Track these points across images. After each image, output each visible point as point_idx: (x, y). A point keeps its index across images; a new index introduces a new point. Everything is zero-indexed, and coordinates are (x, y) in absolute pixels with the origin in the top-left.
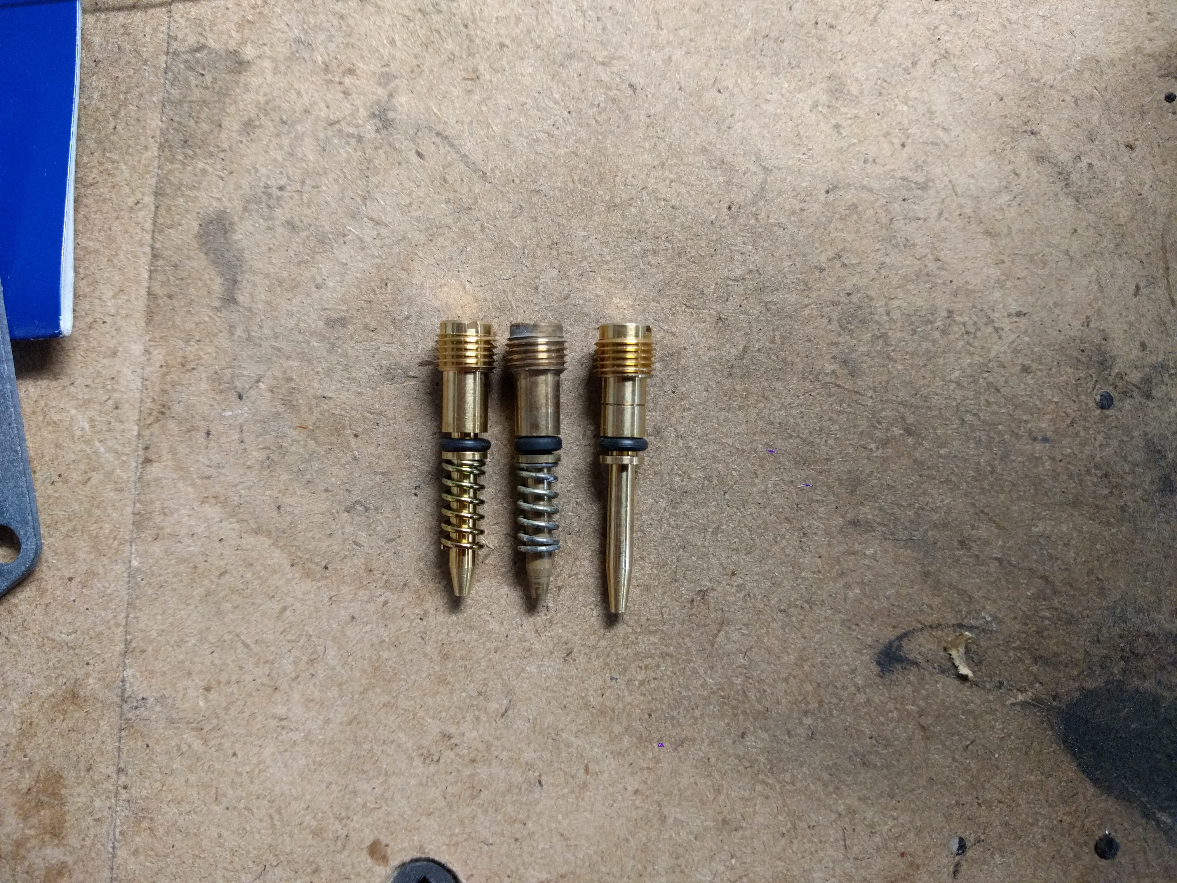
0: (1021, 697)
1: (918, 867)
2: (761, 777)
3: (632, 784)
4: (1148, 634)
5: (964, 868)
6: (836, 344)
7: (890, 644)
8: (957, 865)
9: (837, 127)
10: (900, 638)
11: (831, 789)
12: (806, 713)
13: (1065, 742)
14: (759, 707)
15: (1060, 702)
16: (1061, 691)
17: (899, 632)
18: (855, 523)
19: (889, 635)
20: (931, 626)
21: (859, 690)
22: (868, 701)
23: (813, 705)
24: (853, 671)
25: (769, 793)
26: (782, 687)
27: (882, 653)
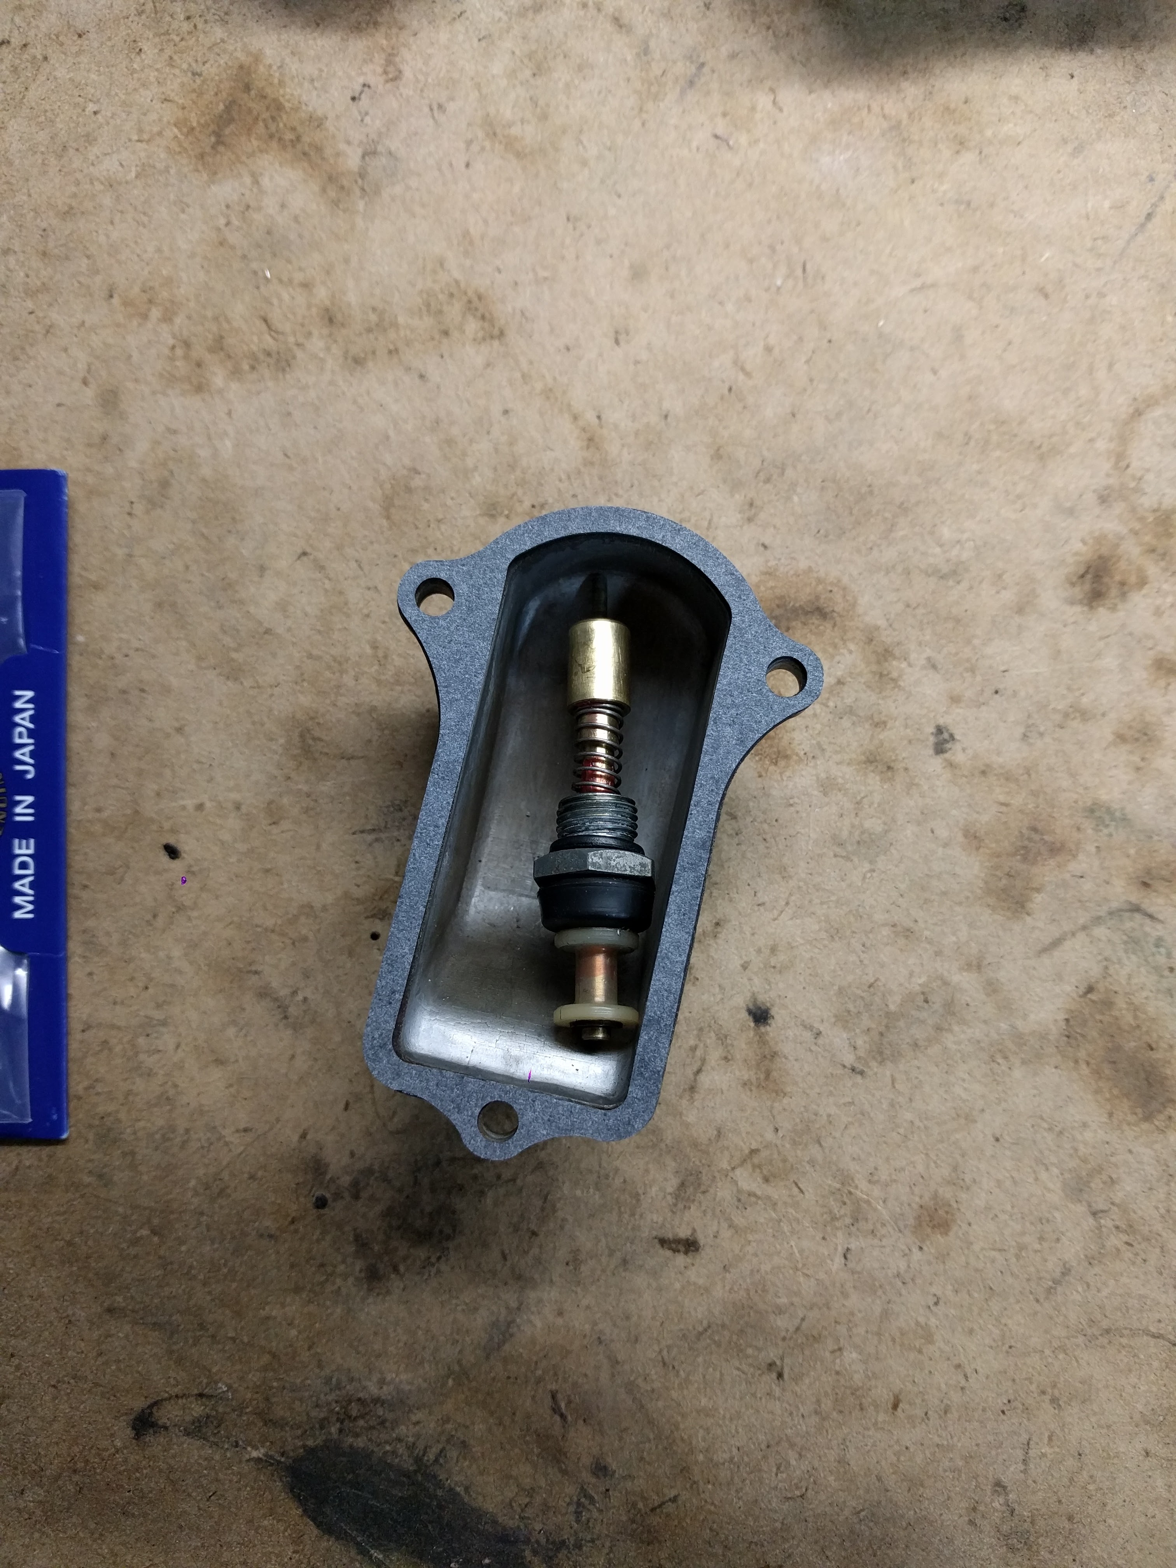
0: (255, 1454)
2: (38, 1526)
4: (359, 1399)
6: (91, 1161)
7: (142, 1411)
9: (90, 974)
10: (151, 1406)
11: (96, 1535)
12: (75, 1471)
13: (292, 1491)
14: (34, 1467)
15: (287, 1457)
16: (289, 1448)
17: (150, 1401)
18: (110, 1310)
19: (139, 1404)
20: (177, 1396)
21: (117, 1452)
22: (126, 1461)
23: (80, 1465)
24: (112, 1435)
25: (45, 1540)
26: (54, 1450)
27: (136, 1419)
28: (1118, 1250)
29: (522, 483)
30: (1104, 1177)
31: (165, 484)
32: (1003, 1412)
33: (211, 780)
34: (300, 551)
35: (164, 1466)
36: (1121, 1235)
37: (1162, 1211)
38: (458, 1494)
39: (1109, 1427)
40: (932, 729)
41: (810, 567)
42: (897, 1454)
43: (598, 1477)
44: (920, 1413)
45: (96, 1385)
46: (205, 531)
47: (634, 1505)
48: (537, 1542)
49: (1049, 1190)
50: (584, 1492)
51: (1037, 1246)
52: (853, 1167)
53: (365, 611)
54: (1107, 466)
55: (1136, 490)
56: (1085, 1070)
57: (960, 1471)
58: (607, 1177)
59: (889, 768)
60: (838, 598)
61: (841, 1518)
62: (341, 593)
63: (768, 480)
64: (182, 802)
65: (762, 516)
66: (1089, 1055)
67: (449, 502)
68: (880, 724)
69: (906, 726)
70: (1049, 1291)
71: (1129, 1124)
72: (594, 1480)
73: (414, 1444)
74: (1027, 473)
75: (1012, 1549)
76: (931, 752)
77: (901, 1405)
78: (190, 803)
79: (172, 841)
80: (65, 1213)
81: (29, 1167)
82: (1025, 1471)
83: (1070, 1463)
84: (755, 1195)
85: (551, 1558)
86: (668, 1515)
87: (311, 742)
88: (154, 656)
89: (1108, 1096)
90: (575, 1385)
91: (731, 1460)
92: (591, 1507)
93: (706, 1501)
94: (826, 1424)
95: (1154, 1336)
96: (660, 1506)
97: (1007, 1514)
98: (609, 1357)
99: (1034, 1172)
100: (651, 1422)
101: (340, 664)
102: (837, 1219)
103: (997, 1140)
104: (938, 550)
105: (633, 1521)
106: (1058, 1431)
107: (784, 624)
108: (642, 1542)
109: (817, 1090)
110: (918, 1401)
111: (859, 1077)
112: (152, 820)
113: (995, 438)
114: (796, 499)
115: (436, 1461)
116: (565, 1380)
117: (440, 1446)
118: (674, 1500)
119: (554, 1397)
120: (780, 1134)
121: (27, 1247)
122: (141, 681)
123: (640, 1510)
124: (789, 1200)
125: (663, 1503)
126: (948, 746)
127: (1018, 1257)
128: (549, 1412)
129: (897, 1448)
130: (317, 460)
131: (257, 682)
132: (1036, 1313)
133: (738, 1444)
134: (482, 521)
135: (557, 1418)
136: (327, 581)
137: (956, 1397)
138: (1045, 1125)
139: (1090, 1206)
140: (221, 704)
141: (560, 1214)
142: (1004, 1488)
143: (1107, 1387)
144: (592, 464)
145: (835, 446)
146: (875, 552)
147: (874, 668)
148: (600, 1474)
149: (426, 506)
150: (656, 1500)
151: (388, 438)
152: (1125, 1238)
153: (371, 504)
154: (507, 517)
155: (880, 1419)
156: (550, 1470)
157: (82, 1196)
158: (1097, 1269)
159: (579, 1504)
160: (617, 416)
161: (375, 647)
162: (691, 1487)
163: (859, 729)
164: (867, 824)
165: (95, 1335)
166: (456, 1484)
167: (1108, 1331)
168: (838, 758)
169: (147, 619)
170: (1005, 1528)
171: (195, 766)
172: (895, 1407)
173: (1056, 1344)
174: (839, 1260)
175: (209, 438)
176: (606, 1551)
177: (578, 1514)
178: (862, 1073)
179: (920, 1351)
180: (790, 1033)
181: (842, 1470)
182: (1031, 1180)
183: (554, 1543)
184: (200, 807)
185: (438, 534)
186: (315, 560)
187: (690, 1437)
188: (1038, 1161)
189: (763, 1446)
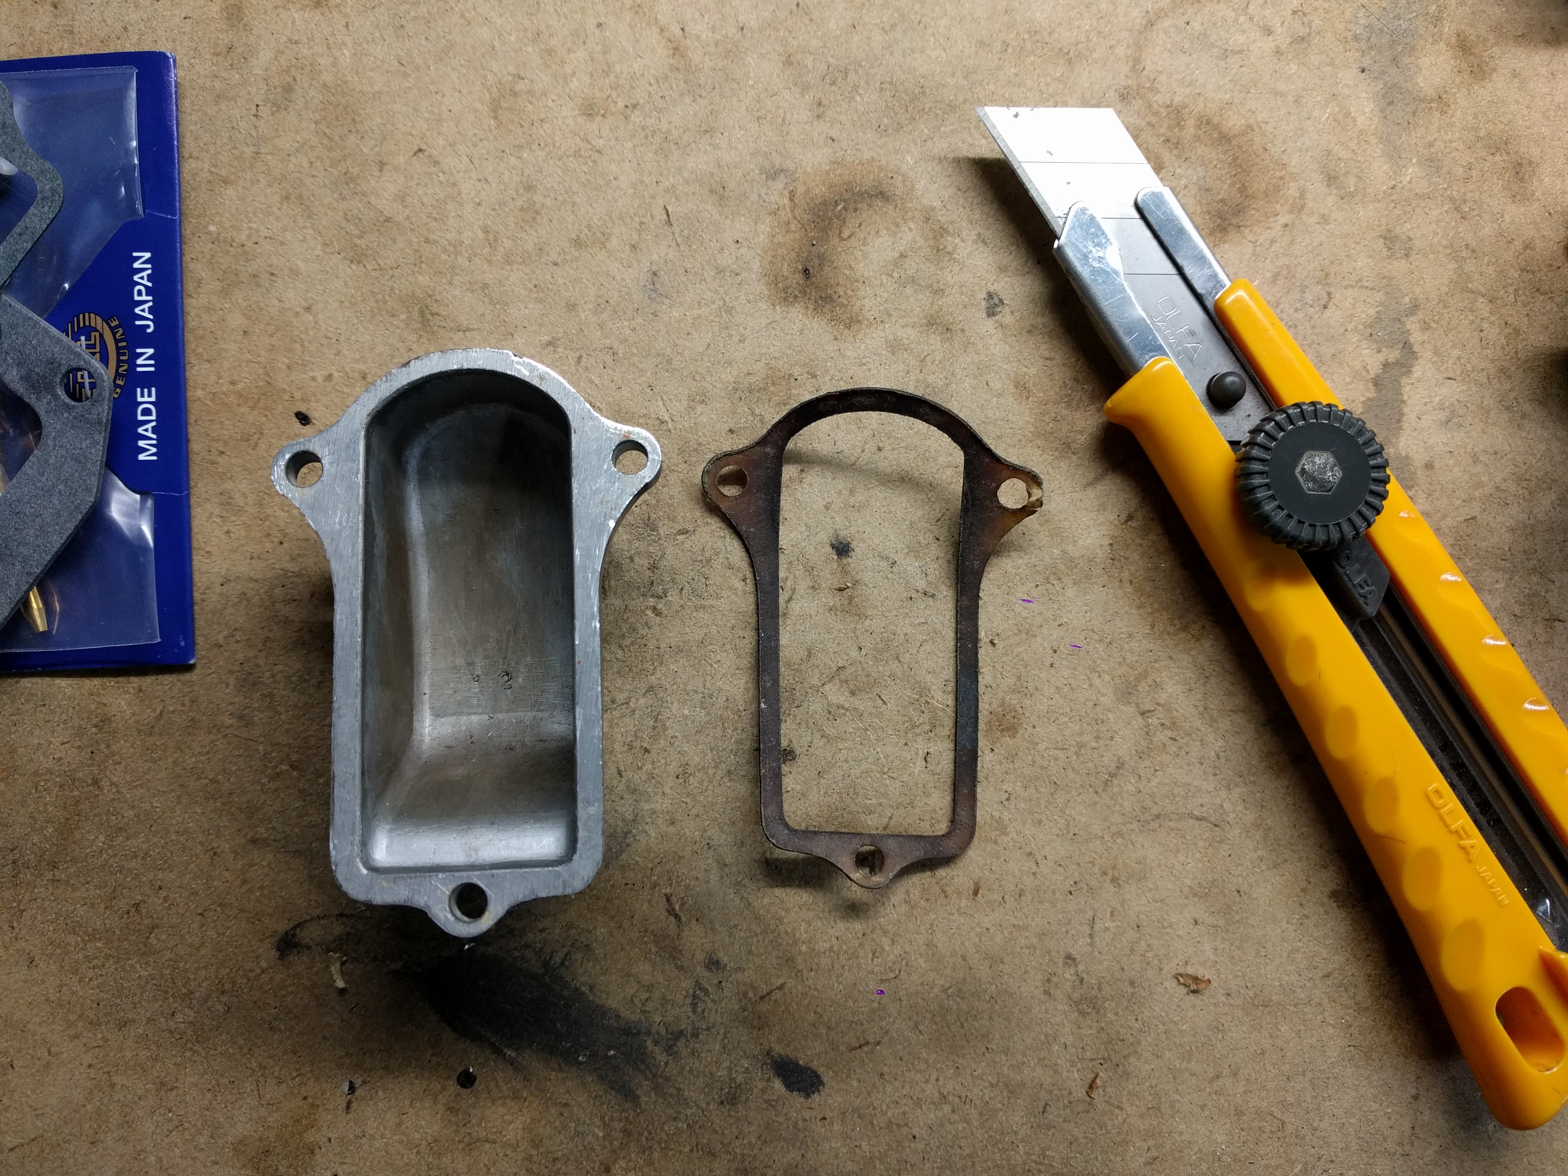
0: (393, 967)
1: (318, 1106)
2: (189, 1045)
3: (87, 1059)
5: (354, 1105)
6: (231, 703)
7: (286, 933)
8: (349, 1103)
9: (228, 532)
10: (294, 928)
11: (245, 1050)
12: (223, 992)
13: (429, 999)
14: (184, 991)
17: (292, 924)
18: (253, 841)
19: (282, 927)
20: (318, 917)
21: (263, 971)
22: (271, 979)
23: (228, 986)
24: (258, 957)
25: (196, 1058)
26: (203, 973)
27: (280, 941)
28: (1164, 745)
29: (615, 87)
30: (1150, 682)
31: (288, 89)
32: (1070, 893)
33: (338, 353)
34: (416, 148)
35: (308, 983)
36: (1166, 732)
37: (1201, 709)
38: (584, 993)
39: (1162, 901)
40: (984, 296)
41: (873, 157)
42: (980, 936)
43: (711, 971)
44: (997, 897)
45: (242, 910)
46: (327, 131)
47: (745, 994)
48: (658, 1033)
49: (1103, 695)
50: (698, 985)
51: (1095, 745)
52: (929, 678)
53: (477, 200)
54: (1126, 69)
55: (1151, 89)
56: (1129, 589)
57: (1035, 948)
58: (711, 696)
59: (948, 329)
60: (898, 182)
61: (932, 995)
62: (454, 184)
63: (833, 83)
64: (311, 374)
65: (829, 113)
66: (1131, 574)
67: (550, 104)
68: (939, 292)
69: (962, 294)
70: (1106, 783)
71: (1169, 634)
72: (707, 974)
73: (541, 949)
74: (1058, 75)
75: (1083, 1014)
76: (985, 315)
77: (980, 892)
78: (319, 375)
79: (303, 409)
80: (208, 753)
81: (173, 712)
82: (1091, 945)
83: (1131, 935)
84: (843, 708)
85: (671, 1047)
86: (776, 1001)
87: (429, 317)
88: (282, 244)
89: (1149, 610)
90: (687, 887)
91: (831, 949)
92: (706, 999)
93: (810, 987)
94: (914, 912)
95: (1198, 819)
96: (768, 994)
97: (1078, 983)
98: (718, 861)
99: (1089, 678)
100: (758, 918)
101: (455, 247)
102: (918, 727)
103: (1055, 652)
104: (983, 141)
105: (745, 1010)
106: (1119, 907)
107: (852, 206)
108: (753, 1027)
109: (895, 613)
110: (996, 887)
111: (931, 599)
112: (284, 390)
113: (1029, 45)
114: (858, 98)
115: (562, 963)
116: (679, 884)
117: (566, 950)
118: (781, 988)
119: (668, 900)
120: (863, 652)
121: (172, 787)
122: (270, 266)
123: (750, 1000)
124: (874, 711)
125: (771, 991)
126: (999, 309)
127: (1077, 754)
128: (666, 914)
129: (978, 930)
130: (428, 67)
131: (379, 265)
132: (1095, 803)
133: (837, 934)
134: (581, 120)
135: (672, 919)
136: (441, 175)
137: (1028, 881)
138: (1096, 637)
139: (1138, 706)
140: (346, 285)
141: (670, 732)
142: (1074, 960)
143: (1159, 866)
144: (678, 69)
145: (891, 53)
146: (929, 142)
147: (932, 243)
148: (714, 968)
149: (530, 108)
150: (764, 989)
151: (493, 48)
152: (1169, 733)
153: (479, 106)
154: (603, 116)
155: (963, 905)
156: (667, 967)
157: (225, 737)
158: (1147, 763)
159: (694, 996)
160: (699, 28)
161: (486, 231)
162: (796, 975)
163: (920, 297)
164: (931, 379)
165: (239, 865)
166: (582, 983)
167: (1158, 817)
168: (903, 321)
169: (275, 210)
170: (1076, 996)
171: (324, 341)
172: (976, 893)
173: (1114, 829)
174: (920, 762)
175: (329, 49)
176: (720, 1037)
177: (694, 1005)
178: (933, 596)
179: (996, 842)
180: (869, 564)
181: (930, 952)
182: (1086, 686)
183: (672, 1033)
184: (329, 377)
185: (542, 132)
186: (430, 156)
187: (794, 929)
188: (1093, 669)
189: (859, 935)
